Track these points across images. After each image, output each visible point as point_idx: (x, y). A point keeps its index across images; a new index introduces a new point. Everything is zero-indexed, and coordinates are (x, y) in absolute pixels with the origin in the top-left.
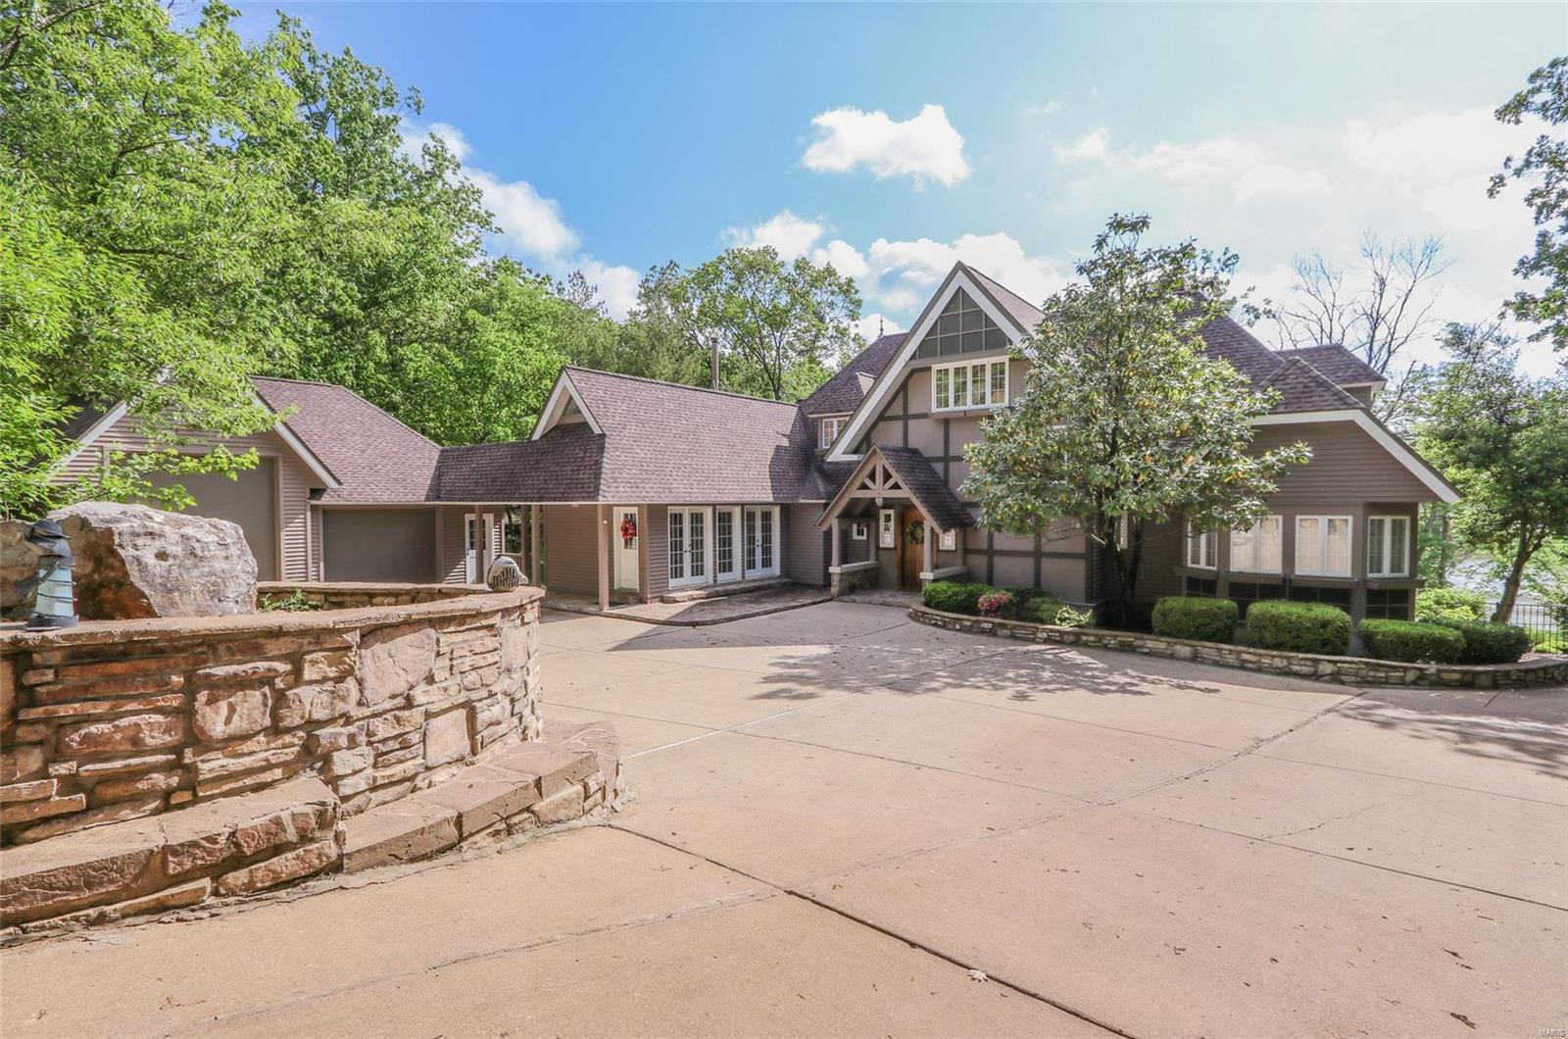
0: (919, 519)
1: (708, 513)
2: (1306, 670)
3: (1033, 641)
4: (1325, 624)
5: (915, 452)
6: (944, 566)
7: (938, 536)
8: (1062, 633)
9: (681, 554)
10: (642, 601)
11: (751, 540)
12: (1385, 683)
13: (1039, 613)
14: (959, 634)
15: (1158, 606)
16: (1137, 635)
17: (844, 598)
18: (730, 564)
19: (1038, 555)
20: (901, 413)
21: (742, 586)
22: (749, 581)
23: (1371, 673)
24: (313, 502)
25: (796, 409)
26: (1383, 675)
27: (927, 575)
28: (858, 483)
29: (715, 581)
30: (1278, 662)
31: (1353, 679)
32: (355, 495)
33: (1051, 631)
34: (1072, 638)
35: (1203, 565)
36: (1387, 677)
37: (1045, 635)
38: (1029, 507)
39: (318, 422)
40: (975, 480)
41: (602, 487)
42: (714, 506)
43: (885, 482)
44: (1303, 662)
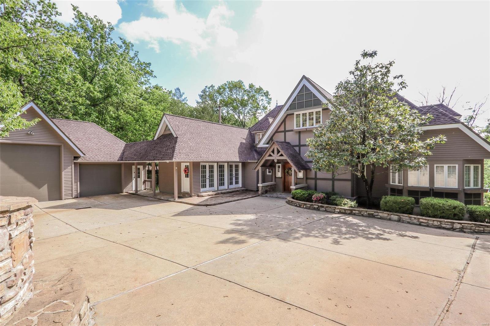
0: (290, 167)
1: (215, 165)
2: (448, 226)
3: (334, 213)
4: (455, 208)
5: (289, 143)
6: (299, 184)
7: (297, 173)
8: (345, 210)
9: (205, 180)
10: (191, 196)
11: (231, 175)
12: (484, 233)
13: (335, 202)
14: (305, 210)
15: (383, 199)
16: (375, 211)
17: (263, 195)
18: (224, 183)
19: (333, 180)
20: (283, 130)
21: (227, 191)
22: (230, 189)
23: (477, 228)
24: (75, 161)
25: (248, 131)
26: (482, 229)
27: (293, 187)
28: (268, 154)
29: (218, 189)
30: (436, 223)
31: (469, 231)
32: (91, 159)
33: (341, 209)
34: (349, 212)
35: (397, 183)
36: (483, 230)
37: (338, 210)
38: (332, 161)
39: (82, 134)
40: (310, 152)
41: (174, 155)
42: (217, 162)
43: (277, 154)
44: (447, 223)
